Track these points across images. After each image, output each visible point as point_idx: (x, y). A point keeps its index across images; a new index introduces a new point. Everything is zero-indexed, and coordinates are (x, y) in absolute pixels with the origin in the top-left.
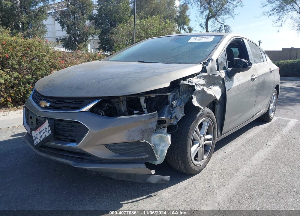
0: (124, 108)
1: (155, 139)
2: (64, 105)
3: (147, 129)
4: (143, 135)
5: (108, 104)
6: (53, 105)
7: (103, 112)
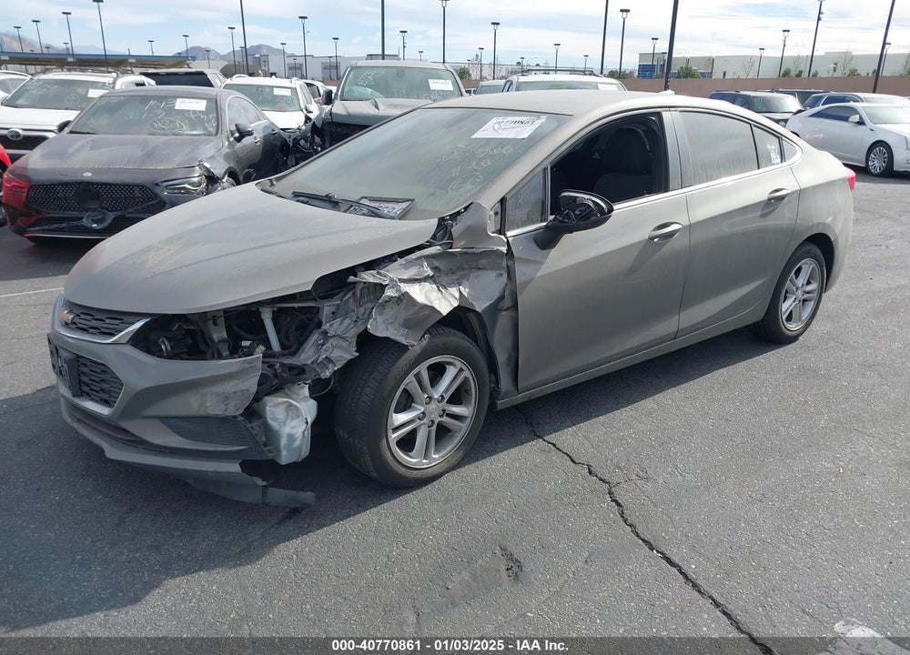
0: (219, 334)
1: (274, 408)
2: (94, 323)
3: (235, 393)
4: (226, 405)
5: (179, 325)
6: (76, 320)
7: (166, 343)
